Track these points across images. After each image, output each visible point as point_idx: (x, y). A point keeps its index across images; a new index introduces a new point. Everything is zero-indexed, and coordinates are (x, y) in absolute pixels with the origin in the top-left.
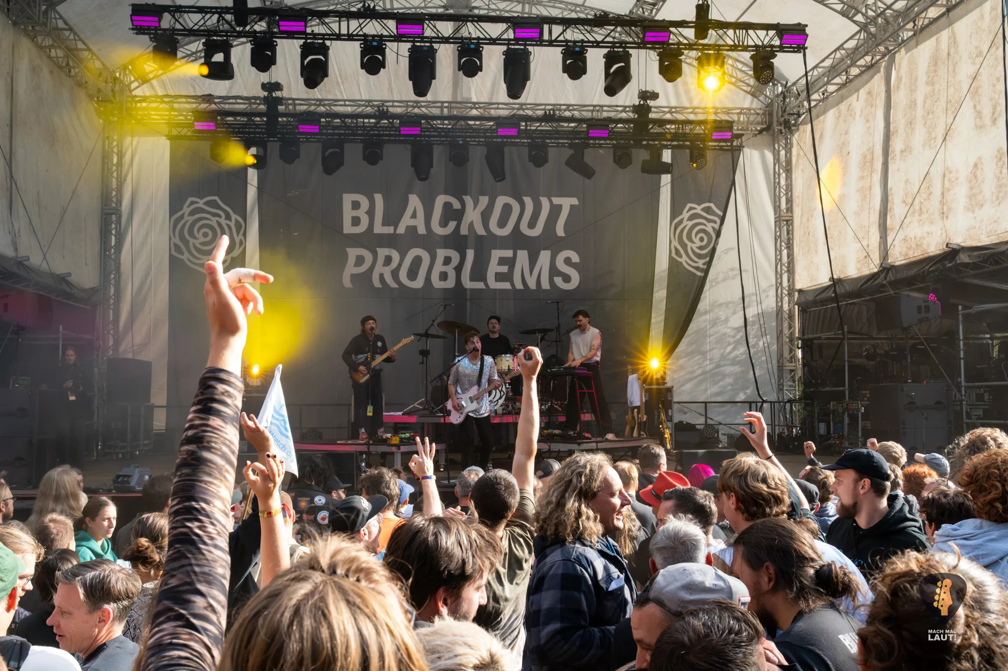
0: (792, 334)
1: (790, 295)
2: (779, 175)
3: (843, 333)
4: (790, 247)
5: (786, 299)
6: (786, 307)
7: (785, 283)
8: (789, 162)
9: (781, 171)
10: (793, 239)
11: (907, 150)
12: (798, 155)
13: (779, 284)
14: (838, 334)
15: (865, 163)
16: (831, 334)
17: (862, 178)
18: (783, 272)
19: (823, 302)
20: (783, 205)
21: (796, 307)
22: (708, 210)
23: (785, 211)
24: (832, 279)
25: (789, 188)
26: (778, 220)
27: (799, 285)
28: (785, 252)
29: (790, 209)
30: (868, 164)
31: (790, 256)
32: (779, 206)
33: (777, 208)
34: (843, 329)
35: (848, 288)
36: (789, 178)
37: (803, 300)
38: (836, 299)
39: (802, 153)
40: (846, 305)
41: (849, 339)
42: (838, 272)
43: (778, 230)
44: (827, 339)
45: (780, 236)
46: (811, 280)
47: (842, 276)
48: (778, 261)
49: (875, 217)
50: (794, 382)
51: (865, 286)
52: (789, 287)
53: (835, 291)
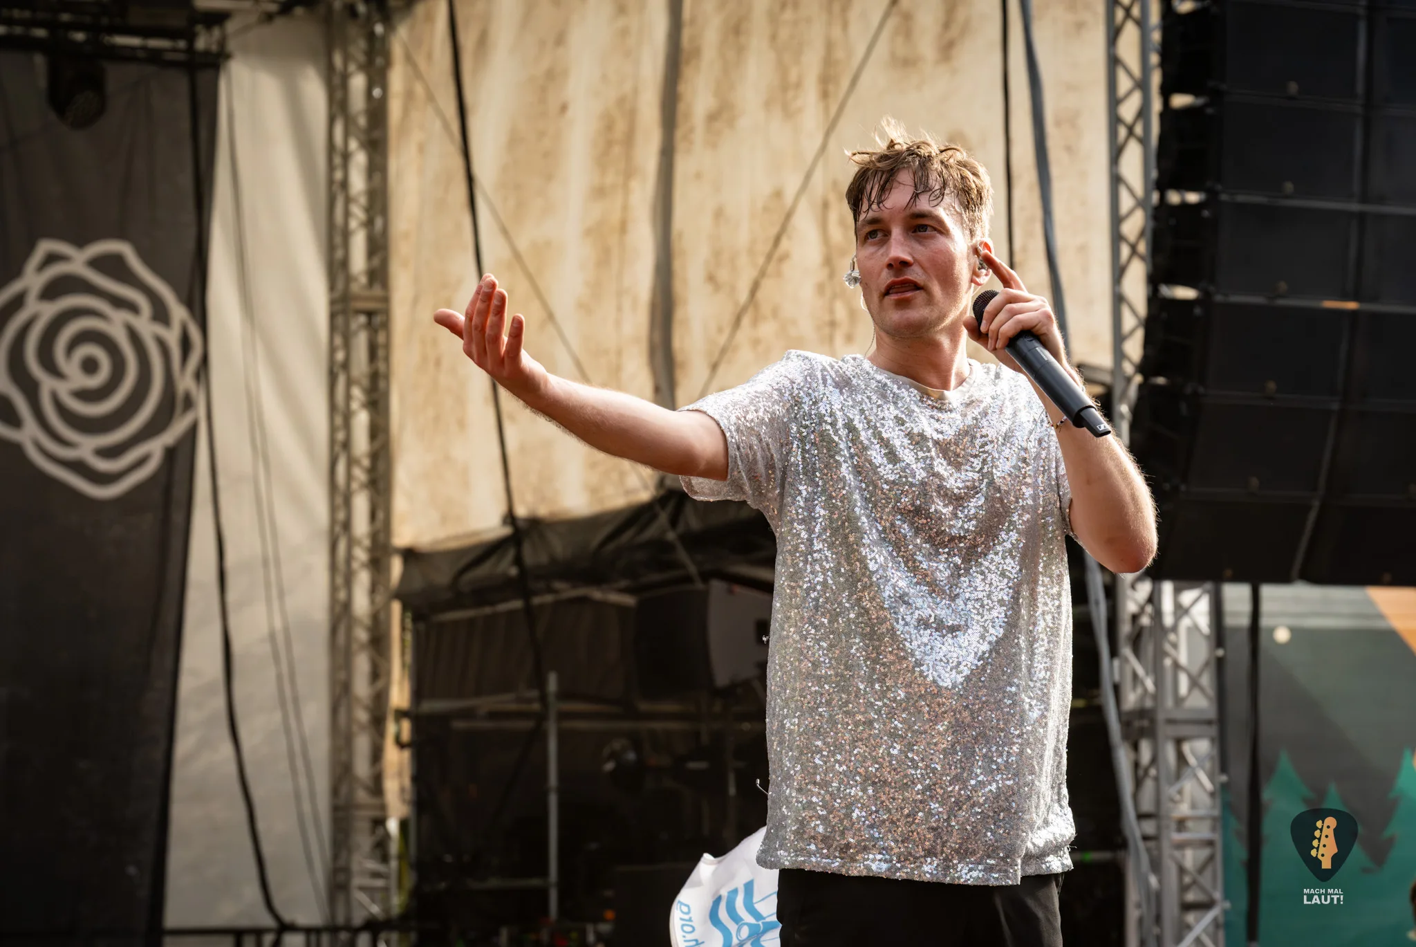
0: (380, 699)
1: (377, 564)
2: (346, 156)
3: (543, 698)
4: (377, 402)
5: (363, 579)
6: (361, 603)
7: (361, 525)
8: (377, 112)
9: (353, 145)
10: (387, 377)
11: (722, 115)
12: (409, 95)
13: (340, 528)
14: (530, 701)
15: (609, 144)
16: (504, 702)
17: (600, 192)
18: (355, 486)
19: (483, 594)
20: (359, 261)
21: (396, 607)
22: (113, 266)
23: (363, 280)
24: (510, 518)
25: (378, 201)
26: (341, 306)
27: (405, 534)
28: (362, 419)
29: (379, 275)
30: (617, 150)
31: (379, 431)
32: (345, 263)
33: (336, 267)
34: (541, 684)
35: (560, 547)
36: (377, 168)
37: (417, 584)
38: (521, 585)
39: (419, 89)
40: (557, 604)
41: (563, 716)
42: (529, 497)
43: (338, 340)
44: (493, 715)
45: (346, 365)
46: (444, 519)
47: (543, 511)
48: (340, 446)
49: (637, 322)
50: (385, 859)
51: (611, 547)
52: (374, 536)
53: (518, 561)
